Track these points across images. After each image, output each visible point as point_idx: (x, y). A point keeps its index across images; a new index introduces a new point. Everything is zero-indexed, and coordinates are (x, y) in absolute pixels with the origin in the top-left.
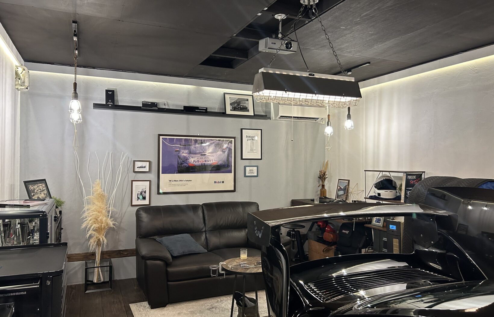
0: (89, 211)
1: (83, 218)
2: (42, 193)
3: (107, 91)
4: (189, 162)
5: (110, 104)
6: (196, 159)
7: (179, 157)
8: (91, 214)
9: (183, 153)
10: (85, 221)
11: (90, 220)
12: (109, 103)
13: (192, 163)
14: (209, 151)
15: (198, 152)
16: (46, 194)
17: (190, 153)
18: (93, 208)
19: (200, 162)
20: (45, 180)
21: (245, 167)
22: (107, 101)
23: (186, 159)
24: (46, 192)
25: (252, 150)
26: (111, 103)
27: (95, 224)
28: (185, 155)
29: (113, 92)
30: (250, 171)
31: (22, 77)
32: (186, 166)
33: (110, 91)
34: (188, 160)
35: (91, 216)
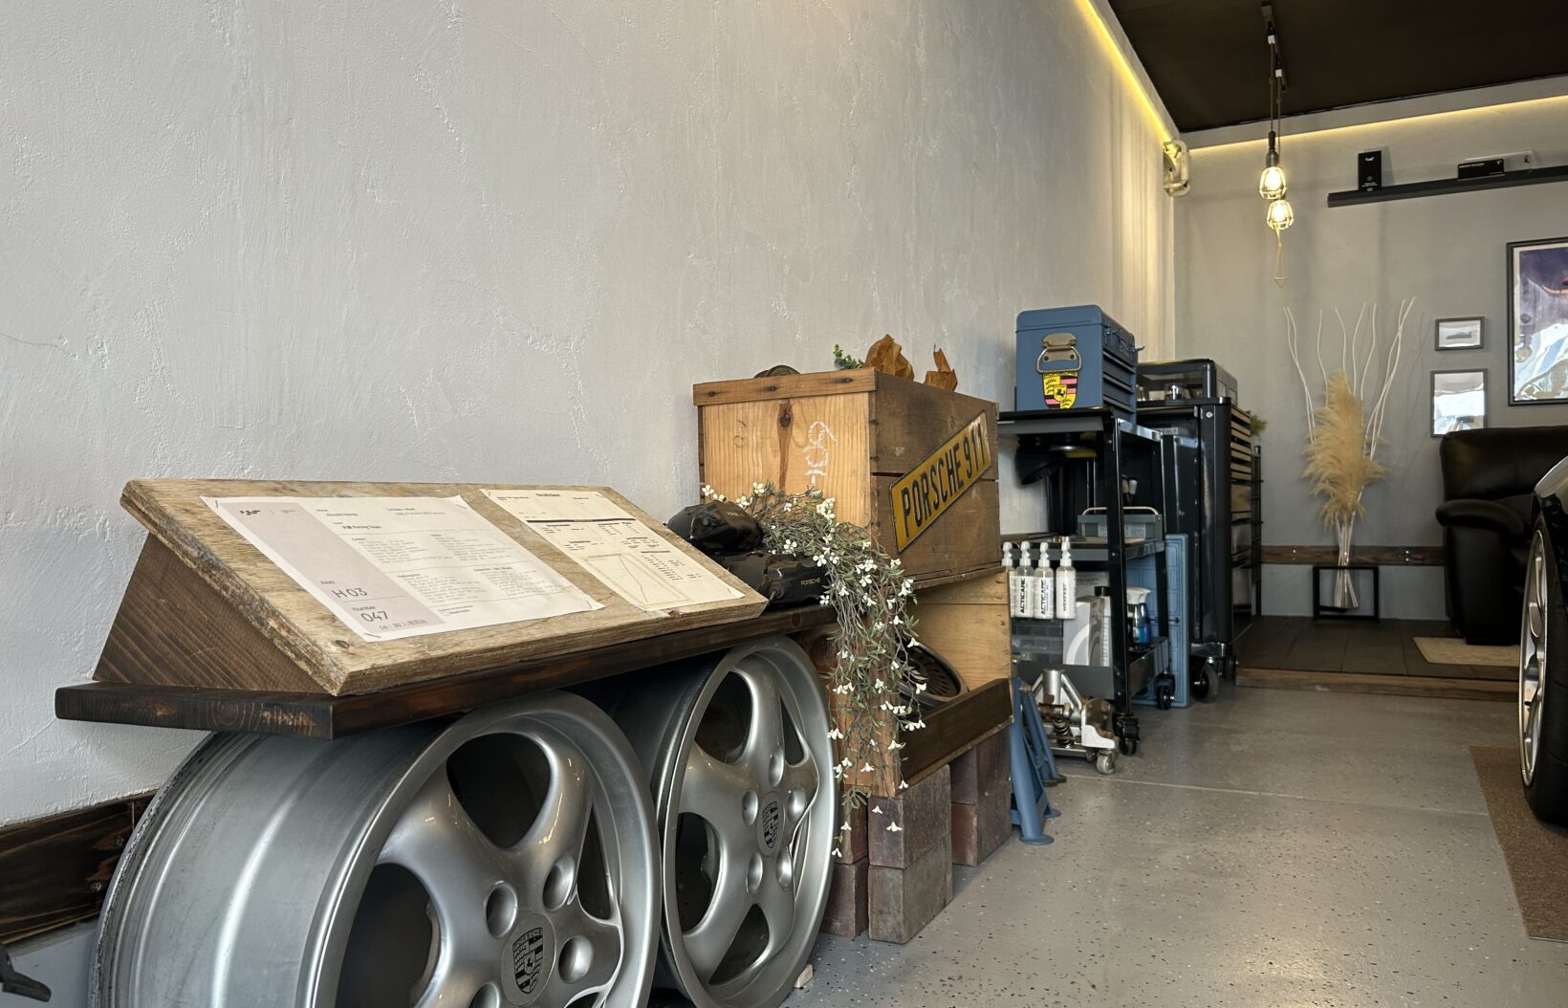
3: (1362, 157)
5: (1369, 187)
11: (1321, 459)
12: (1367, 185)
22: (1362, 179)
26: (1374, 184)
27: (1334, 467)
29: (1377, 155)
31: (1175, 164)
33: (1369, 155)
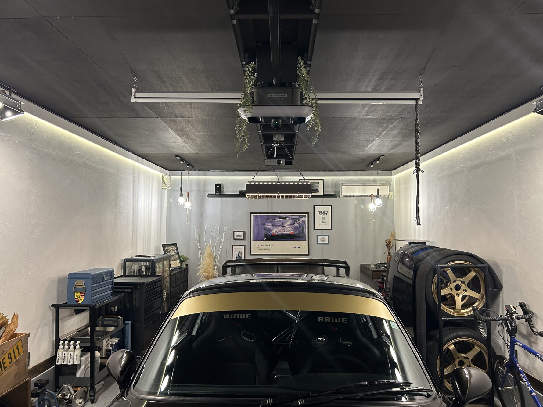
0: (202, 265)
1: (198, 269)
2: (173, 252)
3: (216, 185)
4: (272, 232)
5: (217, 194)
6: (277, 230)
7: (265, 229)
8: (203, 266)
9: (268, 225)
10: (199, 271)
11: (202, 271)
13: (274, 233)
14: (287, 223)
15: (279, 225)
16: (176, 252)
17: (273, 225)
18: (205, 262)
19: (281, 232)
20: (176, 244)
21: (318, 236)
22: (216, 192)
23: (270, 230)
24: (176, 251)
25: (323, 222)
26: (219, 193)
27: (205, 273)
28: (269, 227)
29: (220, 185)
30: (322, 239)
32: (270, 235)
33: (218, 185)
34: (272, 230)
35: (202, 268)
